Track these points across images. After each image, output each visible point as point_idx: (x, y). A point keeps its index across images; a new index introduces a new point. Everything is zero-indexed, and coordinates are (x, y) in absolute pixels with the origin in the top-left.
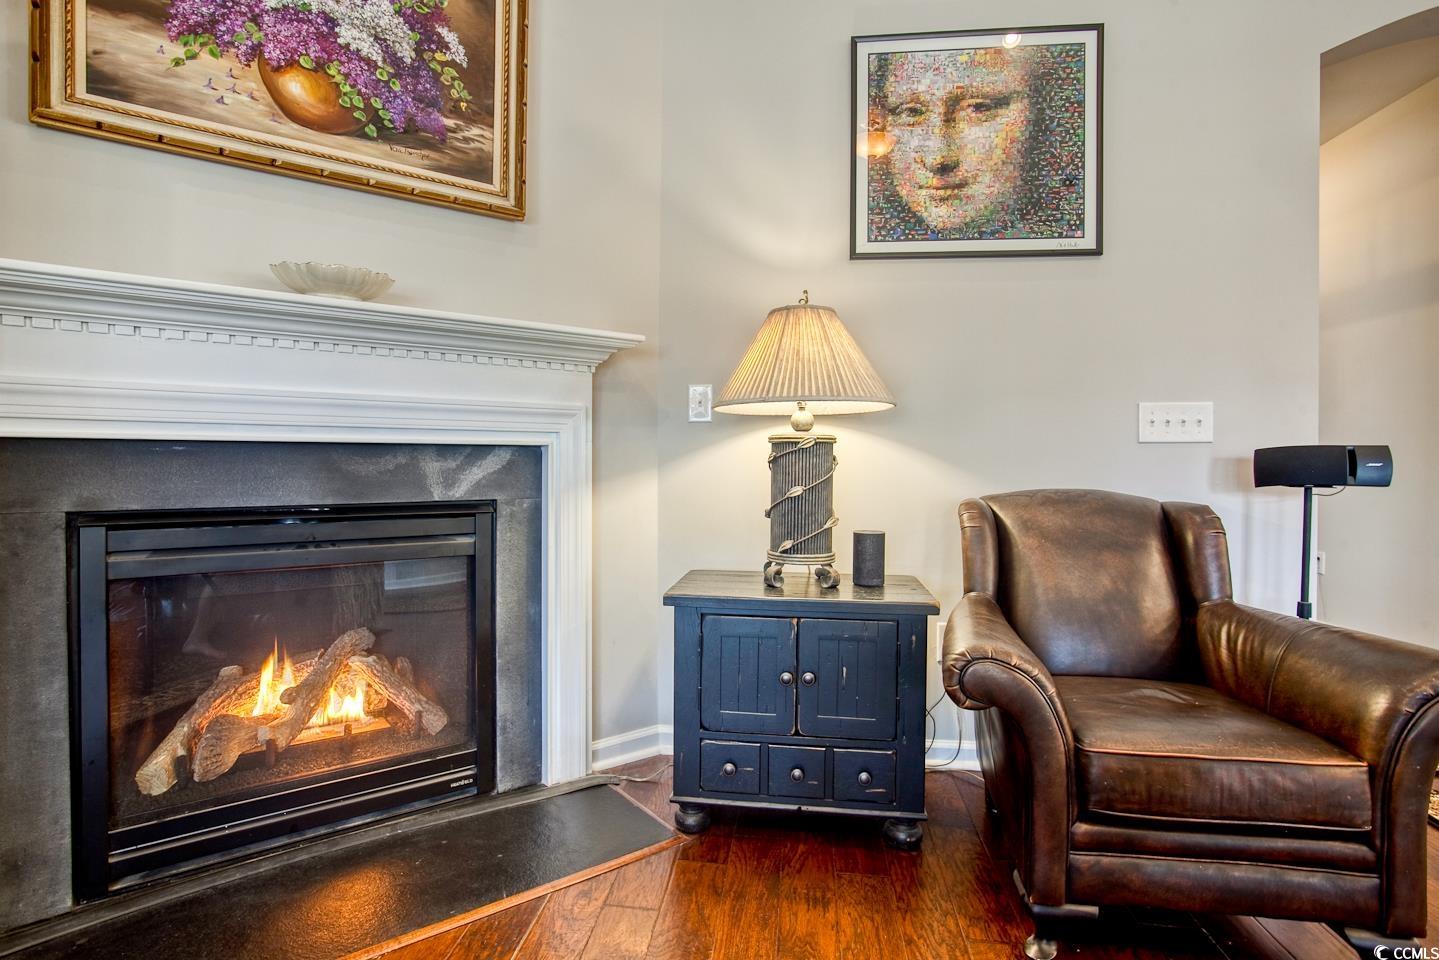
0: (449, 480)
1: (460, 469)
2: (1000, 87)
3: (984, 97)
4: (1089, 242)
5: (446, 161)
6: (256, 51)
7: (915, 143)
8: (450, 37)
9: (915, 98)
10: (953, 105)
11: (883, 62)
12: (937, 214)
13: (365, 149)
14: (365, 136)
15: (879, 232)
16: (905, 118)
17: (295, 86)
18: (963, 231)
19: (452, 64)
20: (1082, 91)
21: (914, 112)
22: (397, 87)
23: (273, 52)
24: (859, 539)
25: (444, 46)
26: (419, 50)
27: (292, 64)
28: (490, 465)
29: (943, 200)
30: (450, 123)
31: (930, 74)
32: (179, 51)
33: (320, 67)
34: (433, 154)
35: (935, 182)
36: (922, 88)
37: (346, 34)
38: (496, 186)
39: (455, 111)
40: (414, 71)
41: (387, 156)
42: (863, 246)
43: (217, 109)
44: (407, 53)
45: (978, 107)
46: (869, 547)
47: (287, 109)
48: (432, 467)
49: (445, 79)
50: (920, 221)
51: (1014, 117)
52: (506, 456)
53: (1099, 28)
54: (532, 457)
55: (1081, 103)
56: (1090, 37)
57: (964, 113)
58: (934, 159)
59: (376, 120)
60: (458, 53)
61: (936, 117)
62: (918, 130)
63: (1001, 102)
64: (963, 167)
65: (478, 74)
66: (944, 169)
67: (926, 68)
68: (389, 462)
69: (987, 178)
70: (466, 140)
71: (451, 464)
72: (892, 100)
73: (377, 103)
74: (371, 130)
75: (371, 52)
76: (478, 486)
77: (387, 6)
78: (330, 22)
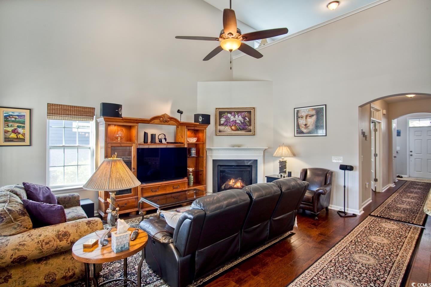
0: (247, 163)
2: (312, 114)
3: (310, 115)
5: (247, 131)
6: (230, 125)
7: (302, 121)
8: (247, 118)
9: (302, 116)
10: (307, 116)
11: (298, 111)
12: (305, 131)
13: (239, 132)
14: (239, 130)
15: (297, 133)
16: (301, 118)
17: (233, 128)
19: (247, 121)
20: (323, 114)
21: (302, 117)
22: (242, 125)
23: (231, 125)
24: (289, 172)
25: (246, 119)
26: (244, 121)
27: (233, 125)
29: (305, 129)
30: (247, 127)
31: (304, 112)
32: (224, 127)
33: (235, 125)
34: (245, 131)
35: (304, 126)
36: (303, 114)
37: (237, 121)
38: (252, 132)
39: (248, 126)
40: (243, 123)
41: (241, 132)
42: (296, 135)
43: (227, 131)
44: (243, 121)
45: (310, 117)
47: (233, 130)
48: (246, 162)
49: (246, 123)
50: (303, 132)
51: (314, 118)
52: (253, 161)
53: (326, 105)
54: (256, 161)
55: (323, 115)
56: (324, 106)
57: (308, 118)
58: (304, 124)
59: (240, 128)
60: (248, 120)
61: (304, 118)
62: (302, 120)
63: (313, 116)
64: (308, 124)
65: (250, 121)
66: (306, 125)
67: (303, 112)
68: (243, 161)
69: (311, 126)
70: (249, 128)
71: (248, 161)
72: (299, 116)
73: (240, 127)
74: (240, 130)
75: (239, 122)
76: (250, 164)
77: (241, 117)
78: (236, 121)
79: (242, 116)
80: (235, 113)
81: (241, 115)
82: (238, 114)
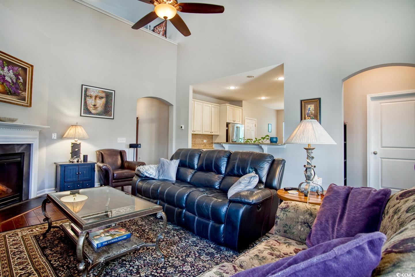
0: (18, 150)
1: (20, 148)
2: (102, 96)
3: (100, 97)
4: (112, 117)
5: (19, 98)
7: (91, 101)
8: (20, 78)
9: (91, 95)
10: (96, 97)
11: (86, 89)
12: (93, 112)
13: (8, 97)
14: (8, 94)
15: (85, 113)
16: (89, 97)
18: (97, 114)
19: (21, 82)
20: (112, 98)
21: (90, 97)
22: (13, 86)
24: (84, 156)
25: (20, 79)
26: (16, 80)
28: (24, 147)
29: (94, 110)
30: (20, 92)
31: (93, 92)
33: (3, 84)
34: (18, 97)
35: (93, 107)
36: (92, 94)
37: (7, 78)
38: (26, 102)
39: (21, 90)
40: (15, 84)
41: (11, 98)
42: (82, 115)
44: (15, 81)
45: (99, 98)
46: (86, 157)
48: (16, 147)
49: (20, 85)
50: (91, 112)
51: (104, 100)
52: (26, 145)
53: (115, 91)
54: (29, 146)
55: (112, 100)
56: (113, 92)
57: (98, 99)
58: (93, 104)
59: (10, 92)
60: (22, 81)
61: (94, 98)
62: (91, 99)
63: (102, 98)
64: (97, 106)
65: (24, 84)
66: (94, 105)
67: (93, 91)
68: (10, 147)
69: (100, 108)
70: (22, 94)
71: (18, 147)
72: (87, 95)
73: (10, 89)
74: (9, 93)
75: (10, 81)
76: (22, 150)
77: (12, 73)
78: (4, 76)
79: (15, 72)
80: (5, 62)
81: (12, 69)
82: (8, 66)
